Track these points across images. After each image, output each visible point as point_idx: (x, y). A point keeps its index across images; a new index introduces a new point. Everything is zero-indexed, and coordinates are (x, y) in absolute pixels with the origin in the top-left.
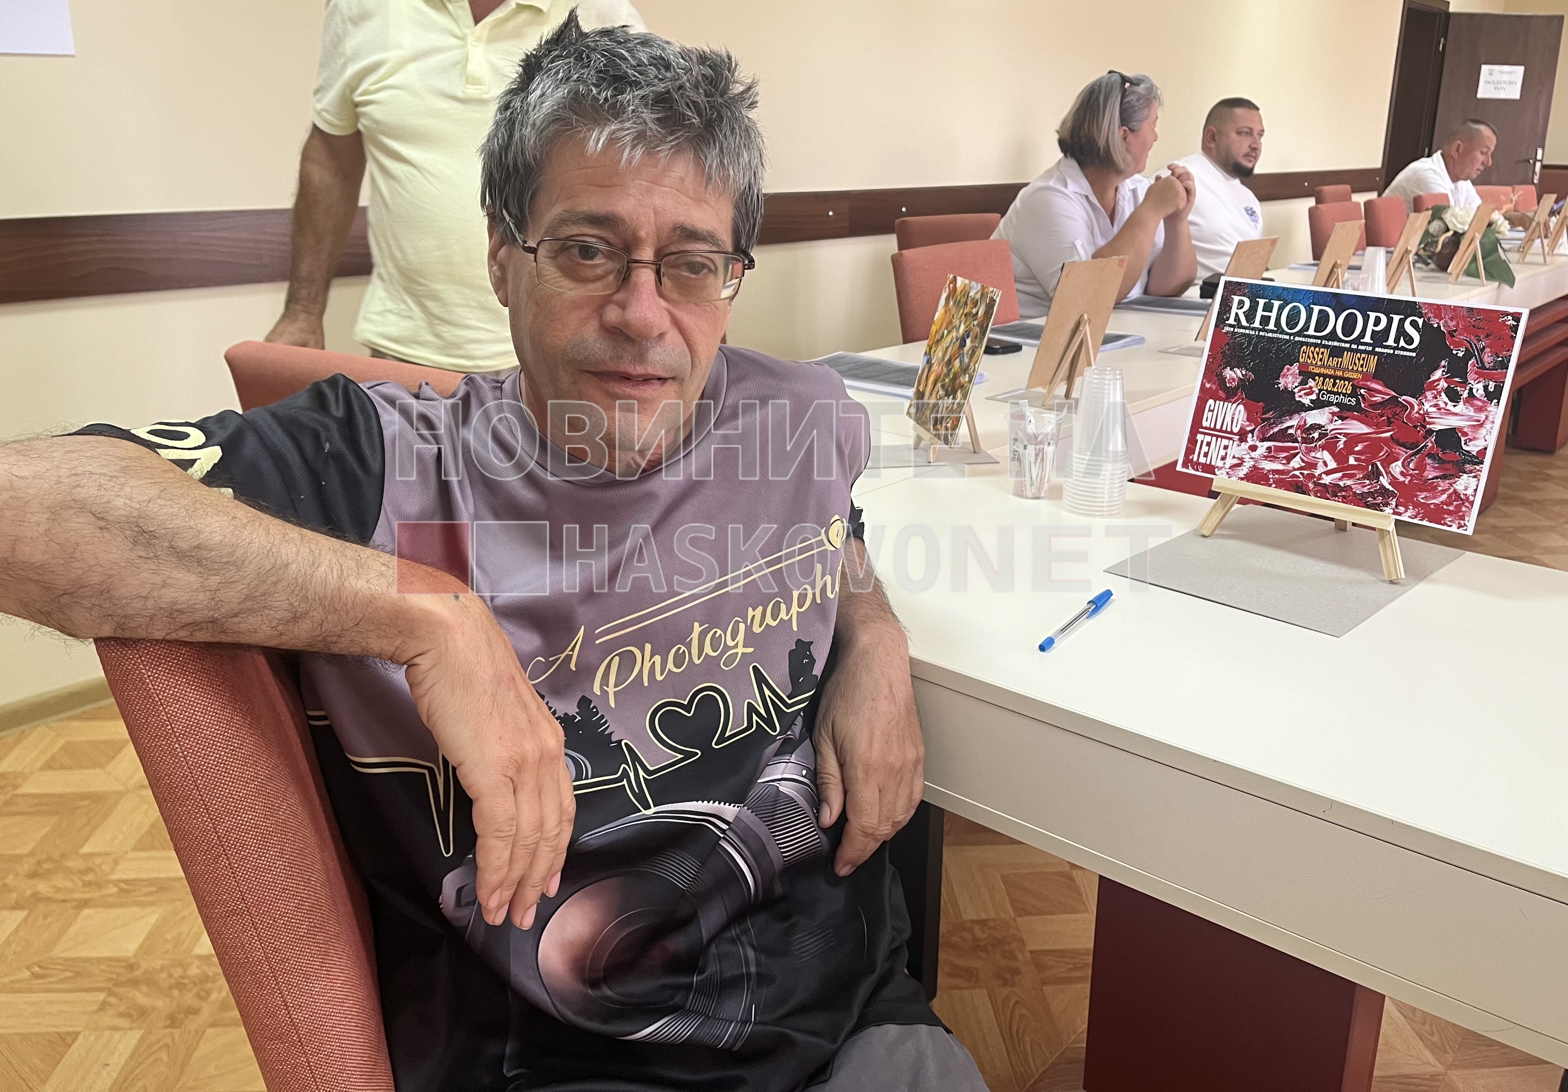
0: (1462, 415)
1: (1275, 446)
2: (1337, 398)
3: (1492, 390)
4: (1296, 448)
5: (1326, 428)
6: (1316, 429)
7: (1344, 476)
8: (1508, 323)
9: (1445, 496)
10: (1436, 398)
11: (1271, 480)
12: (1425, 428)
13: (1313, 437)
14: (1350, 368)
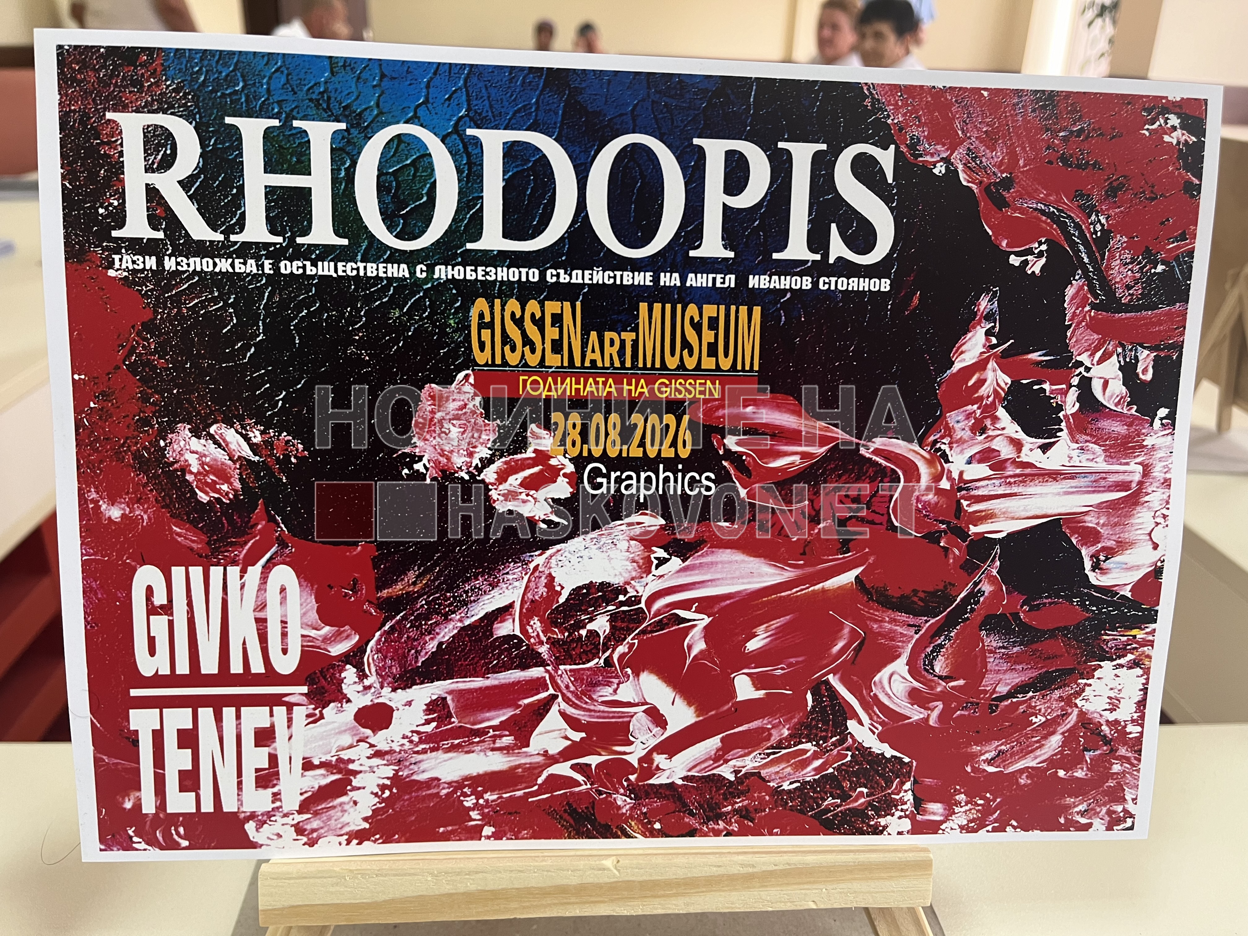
0: (1072, 476)
1: (459, 694)
2: (648, 480)
3: (1148, 377)
4: (538, 685)
5: (632, 592)
6: (597, 604)
7: (727, 747)
8: (1171, 139)
9: (1056, 740)
10: (983, 430)
11: (474, 814)
12: (963, 534)
13: (593, 634)
14: (672, 363)
